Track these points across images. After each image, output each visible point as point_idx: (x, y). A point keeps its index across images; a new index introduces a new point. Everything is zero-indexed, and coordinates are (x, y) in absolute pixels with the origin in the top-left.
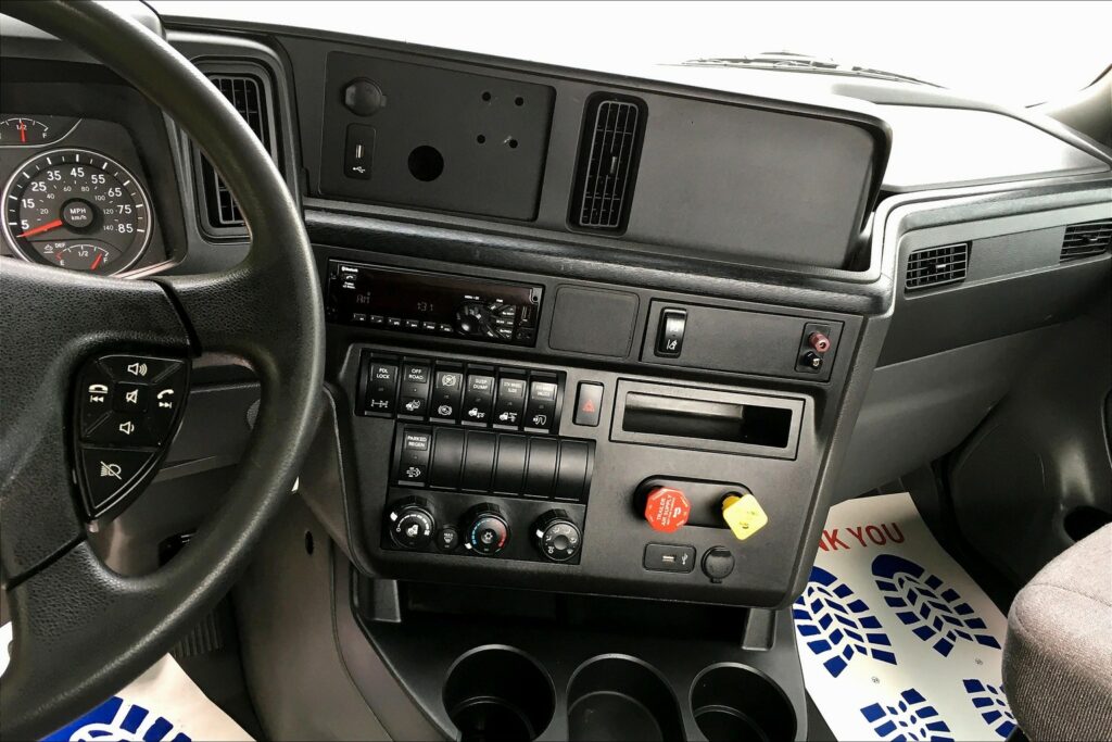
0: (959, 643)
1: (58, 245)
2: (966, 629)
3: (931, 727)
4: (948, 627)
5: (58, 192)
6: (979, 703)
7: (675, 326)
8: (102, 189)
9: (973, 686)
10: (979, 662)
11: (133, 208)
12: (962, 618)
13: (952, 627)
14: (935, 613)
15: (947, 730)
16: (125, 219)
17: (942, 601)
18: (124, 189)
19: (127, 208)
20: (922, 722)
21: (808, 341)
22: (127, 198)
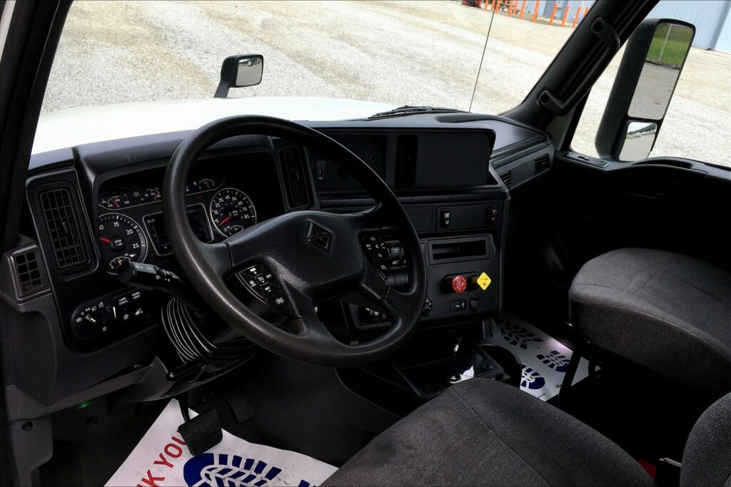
0: (528, 344)
1: (228, 227)
2: (528, 338)
3: (533, 375)
4: (521, 339)
5: (224, 206)
6: (546, 362)
7: (447, 215)
8: (237, 202)
9: (540, 357)
10: (539, 348)
11: (247, 207)
12: (525, 334)
13: (523, 338)
14: (514, 335)
15: (538, 374)
16: (246, 213)
17: (514, 330)
18: (243, 201)
19: (245, 209)
20: (529, 374)
21: (489, 212)
22: (245, 204)
